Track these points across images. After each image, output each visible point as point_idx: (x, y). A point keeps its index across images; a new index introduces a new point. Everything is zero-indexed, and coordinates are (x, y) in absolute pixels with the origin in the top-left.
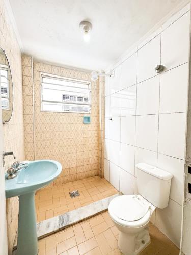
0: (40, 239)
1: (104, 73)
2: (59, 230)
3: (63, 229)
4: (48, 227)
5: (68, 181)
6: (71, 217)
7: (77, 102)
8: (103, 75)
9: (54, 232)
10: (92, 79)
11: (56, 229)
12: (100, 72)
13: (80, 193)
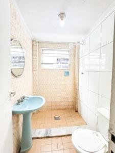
0: (33, 139)
1: (79, 42)
2: (44, 138)
3: (46, 137)
4: (39, 133)
5: (55, 109)
6: (52, 132)
7: (65, 62)
8: (78, 44)
9: (42, 138)
10: (69, 48)
11: (43, 136)
12: (76, 42)
13: (61, 118)
